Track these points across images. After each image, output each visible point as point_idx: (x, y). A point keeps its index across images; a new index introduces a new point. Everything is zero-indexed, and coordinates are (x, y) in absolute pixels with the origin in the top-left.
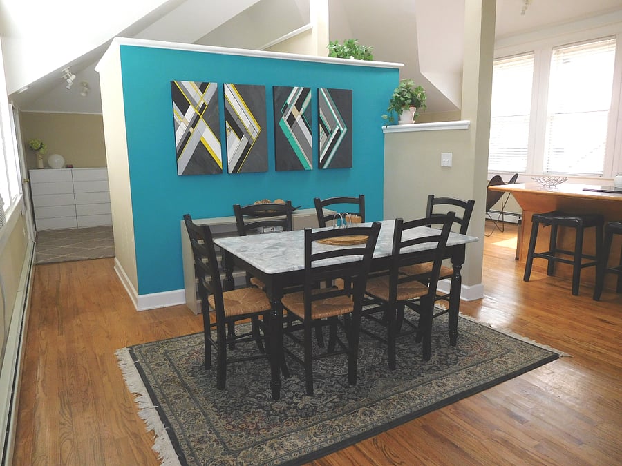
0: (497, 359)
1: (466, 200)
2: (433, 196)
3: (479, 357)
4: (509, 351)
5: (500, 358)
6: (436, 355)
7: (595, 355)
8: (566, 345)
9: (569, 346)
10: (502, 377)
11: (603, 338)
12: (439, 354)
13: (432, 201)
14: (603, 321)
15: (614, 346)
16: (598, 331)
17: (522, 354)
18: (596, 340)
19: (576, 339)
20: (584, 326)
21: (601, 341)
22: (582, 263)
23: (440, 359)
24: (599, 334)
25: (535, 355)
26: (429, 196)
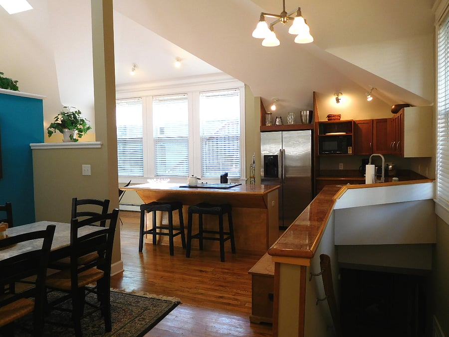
0: (138, 318)
1: (103, 200)
2: (76, 198)
3: (125, 319)
4: (146, 309)
5: (141, 316)
6: (90, 328)
7: (200, 297)
8: (182, 293)
9: (184, 294)
10: (144, 331)
11: (202, 282)
12: (93, 327)
13: (76, 202)
14: (201, 271)
15: (209, 287)
16: (200, 279)
17: (155, 308)
18: (198, 285)
19: (187, 288)
20: (191, 277)
21: (201, 285)
22: (174, 234)
23: (94, 331)
24: (200, 281)
25: (164, 307)
26: (73, 199)
